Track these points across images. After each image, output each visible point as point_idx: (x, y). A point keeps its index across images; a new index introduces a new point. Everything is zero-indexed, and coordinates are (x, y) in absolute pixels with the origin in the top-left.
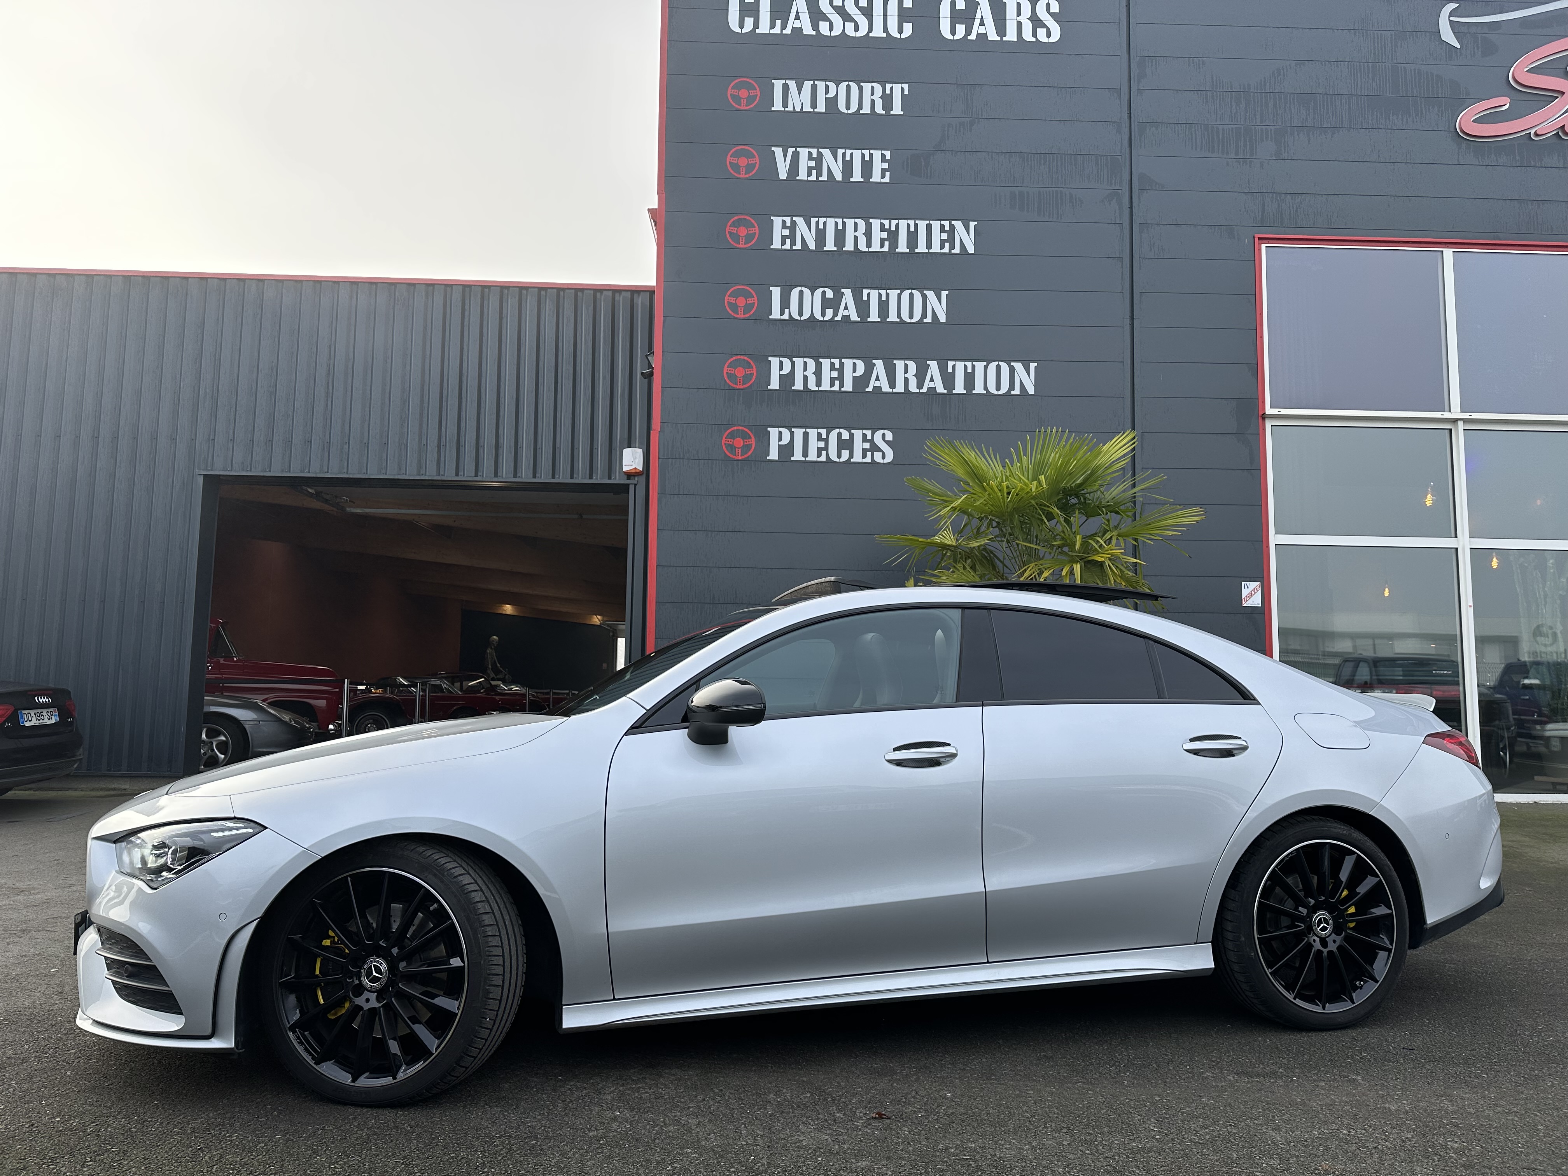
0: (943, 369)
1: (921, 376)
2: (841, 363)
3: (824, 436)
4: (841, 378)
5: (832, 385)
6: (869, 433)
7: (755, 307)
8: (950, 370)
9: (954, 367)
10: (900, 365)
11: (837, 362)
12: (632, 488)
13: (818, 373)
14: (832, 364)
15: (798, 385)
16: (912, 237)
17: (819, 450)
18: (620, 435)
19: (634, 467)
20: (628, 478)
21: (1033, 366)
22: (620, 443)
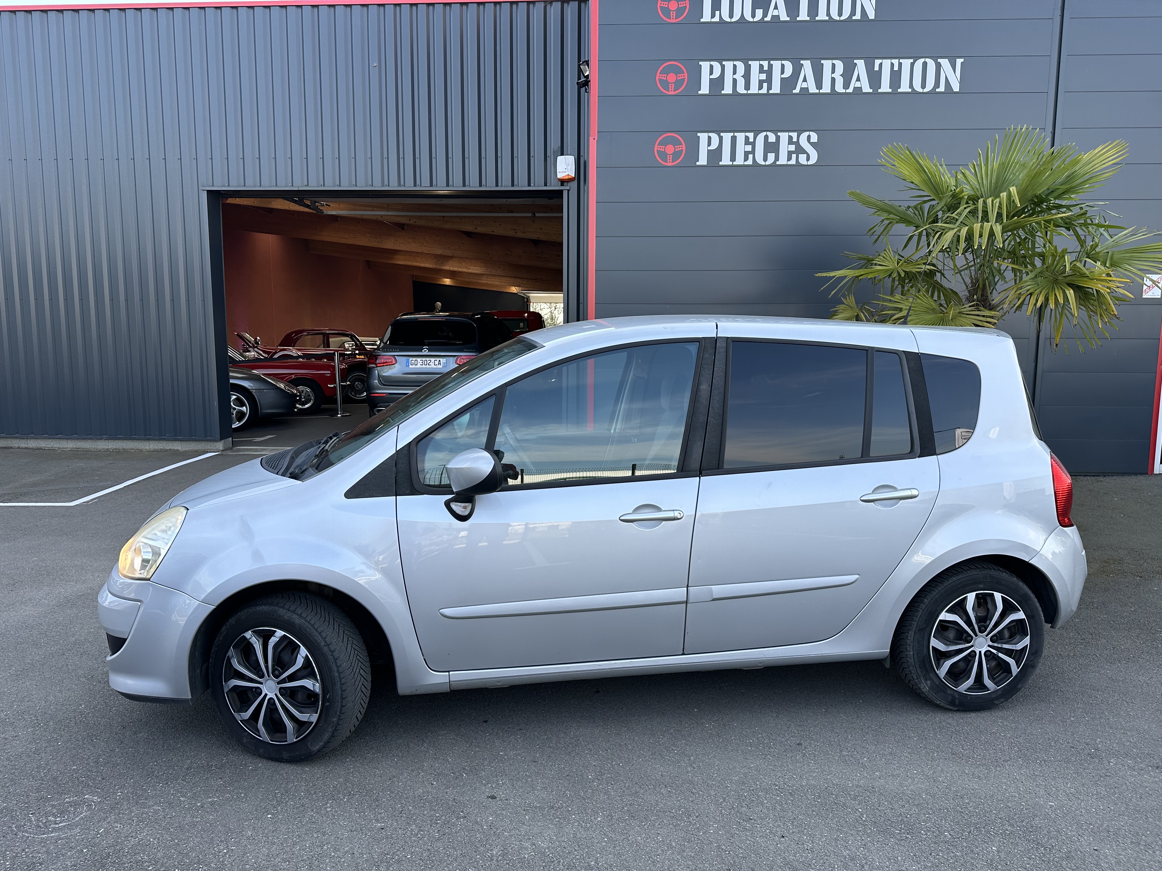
0: (870, 67)
1: (847, 76)
2: (769, 64)
3: (751, 140)
4: (769, 80)
5: (761, 87)
6: (794, 135)
7: (688, 10)
8: (877, 68)
9: (881, 65)
10: (827, 64)
11: (765, 64)
12: (565, 194)
13: (747, 76)
14: (761, 66)
15: (728, 90)
17: (746, 154)
18: (554, 143)
19: (567, 174)
20: (562, 185)
21: (959, 61)
22: (554, 151)
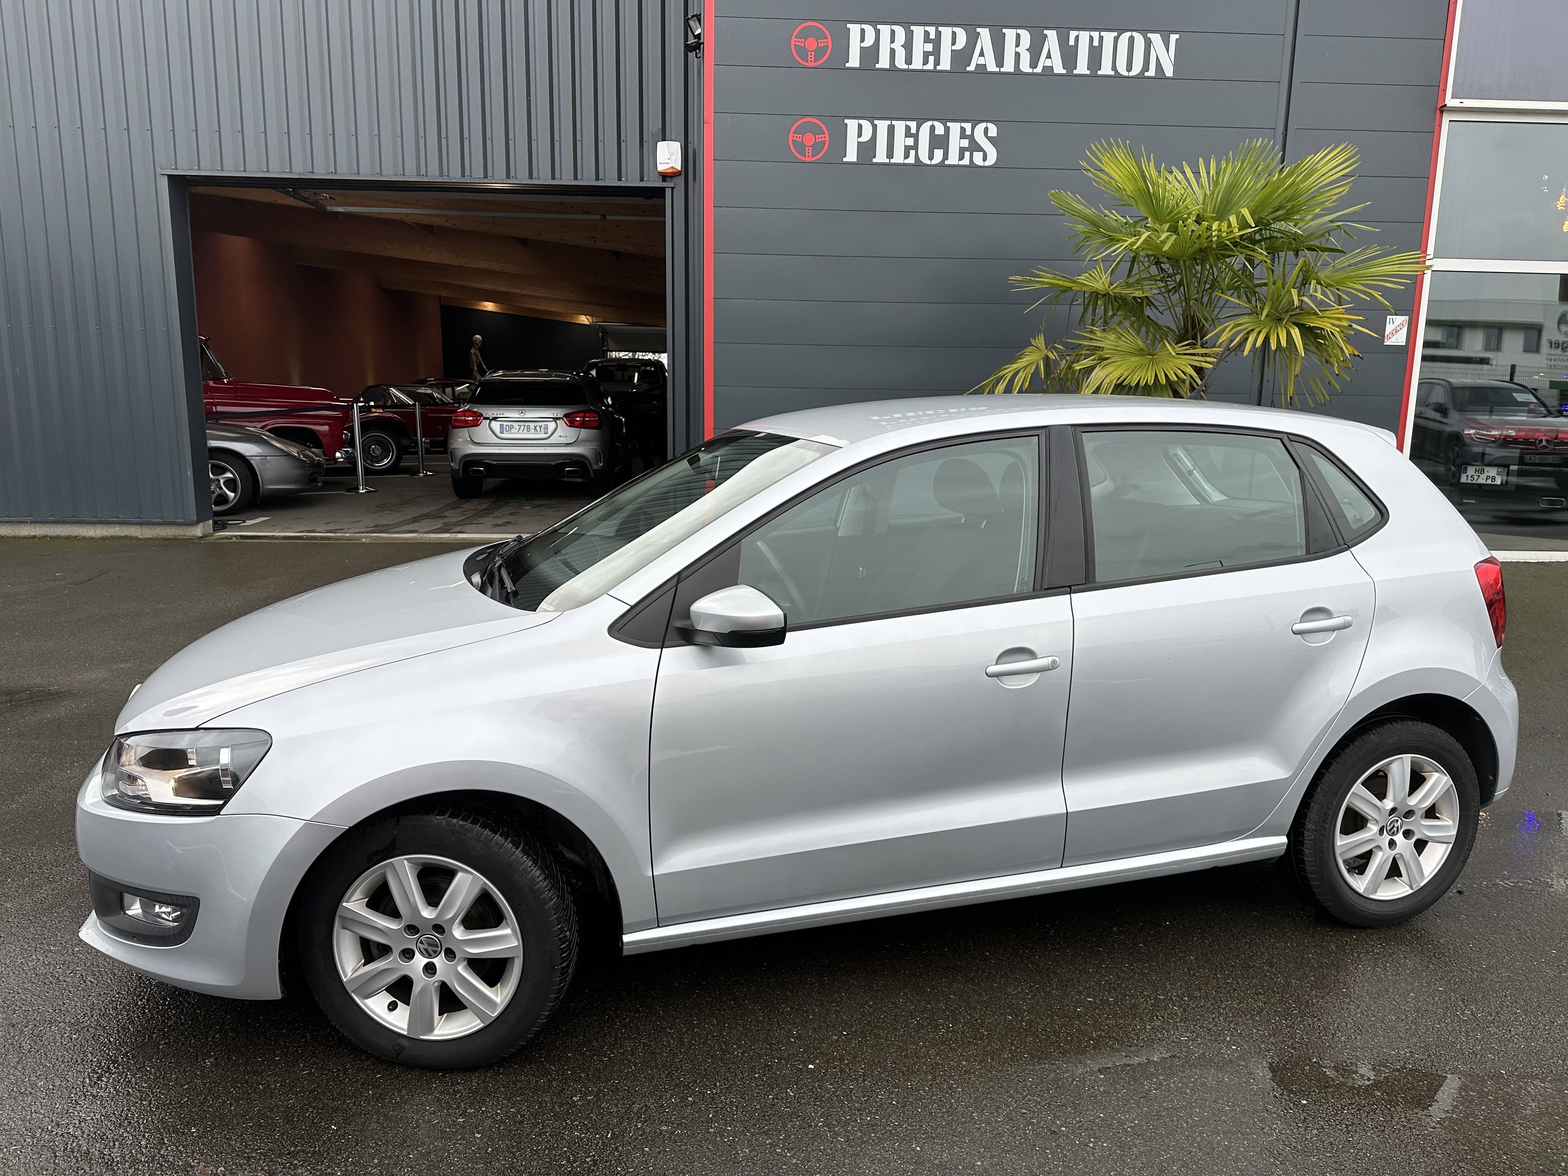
1: (1035, 51)
2: (937, 31)
3: (913, 131)
4: (937, 52)
5: (926, 62)
6: (968, 126)
8: (1072, 42)
10: (1010, 34)
11: (932, 30)
12: (668, 193)
13: (908, 46)
14: (927, 34)
15: (884, 63)
17: (907, 149)
18: (653, 123)
19: (670, 166)
20: (664, 180)
21: (1174, 38)
22: (652, 135)
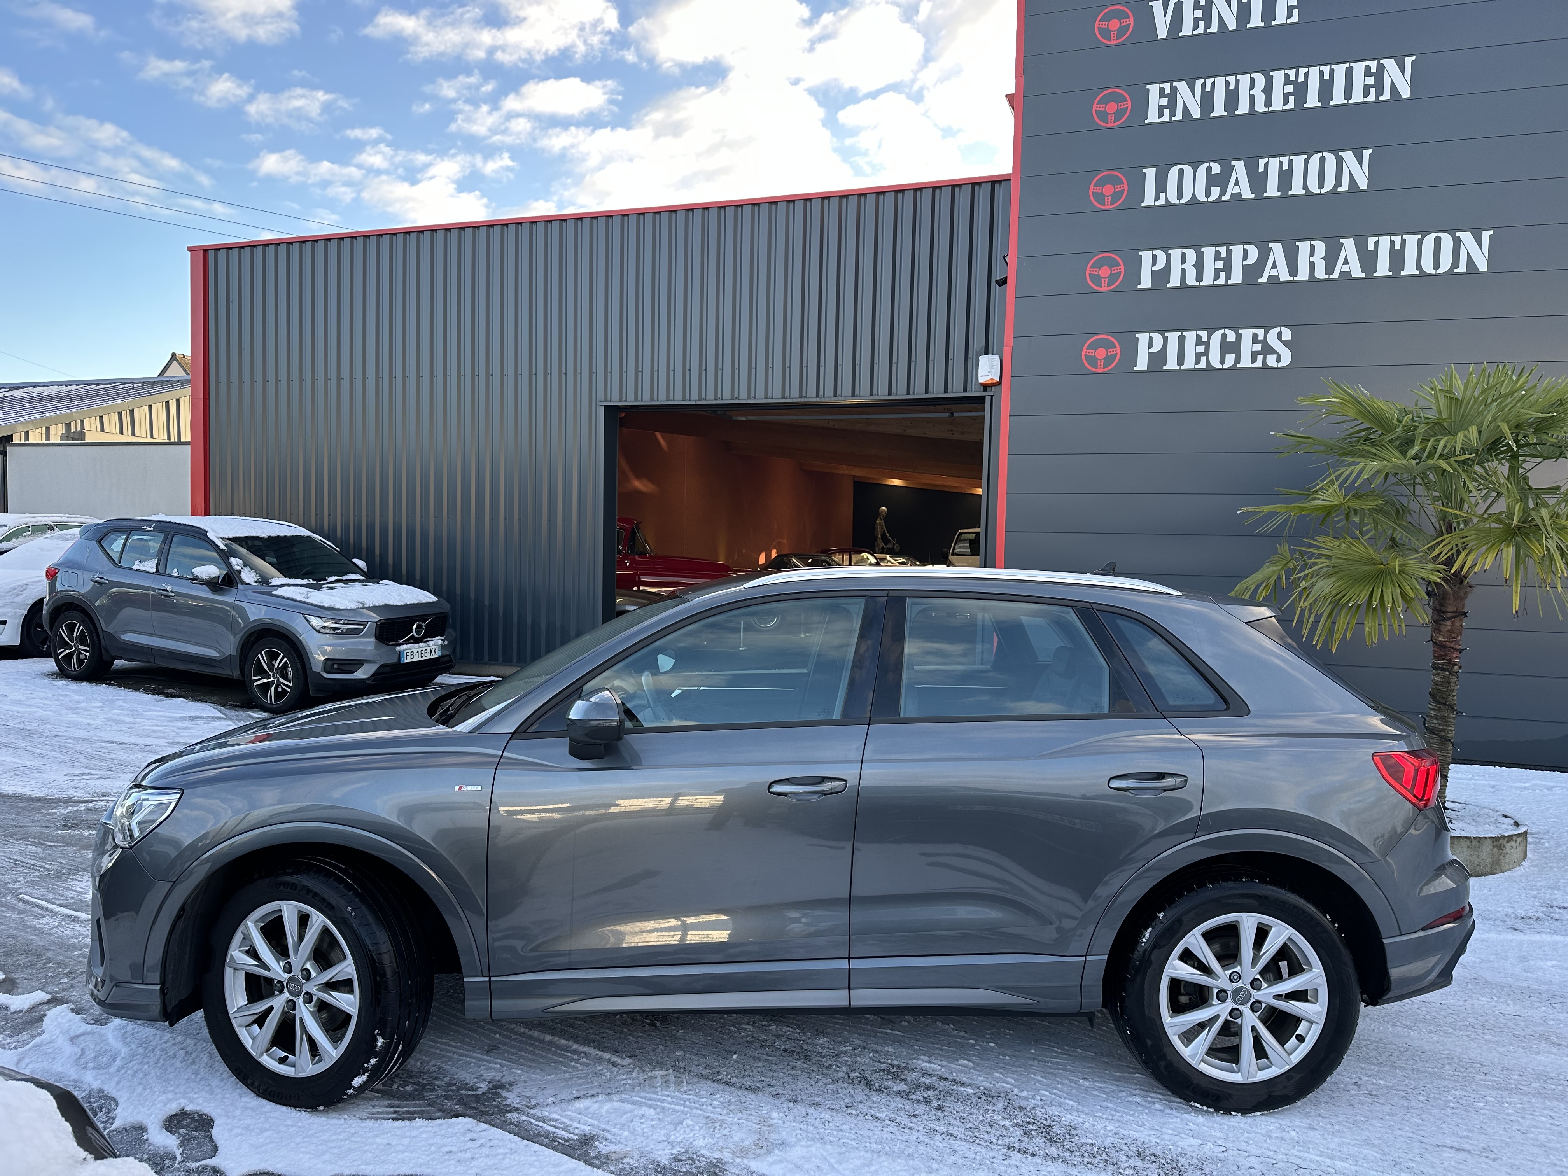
0: (1361, 248)
1: (1331, 260)
2: (1228, 249)
3: (1204, 339)
4: (1228, 269)
5: (1216, 277)
6: (1260, 332)
7: (1125, 194)
8: (1371, 247)
9: (1376, 244)
10: (1304, 247)
11: (1223, 250)
12: (988, 400)
13: (1199, 266)
14: (1218, 253)
15: (1175, 281)
16: (1326, 88)
17: (1198, 357)
18: (977, 340)
19: (990, 377)
20: (984, 390)
21: (1486, 235)
22: (976, 350)
